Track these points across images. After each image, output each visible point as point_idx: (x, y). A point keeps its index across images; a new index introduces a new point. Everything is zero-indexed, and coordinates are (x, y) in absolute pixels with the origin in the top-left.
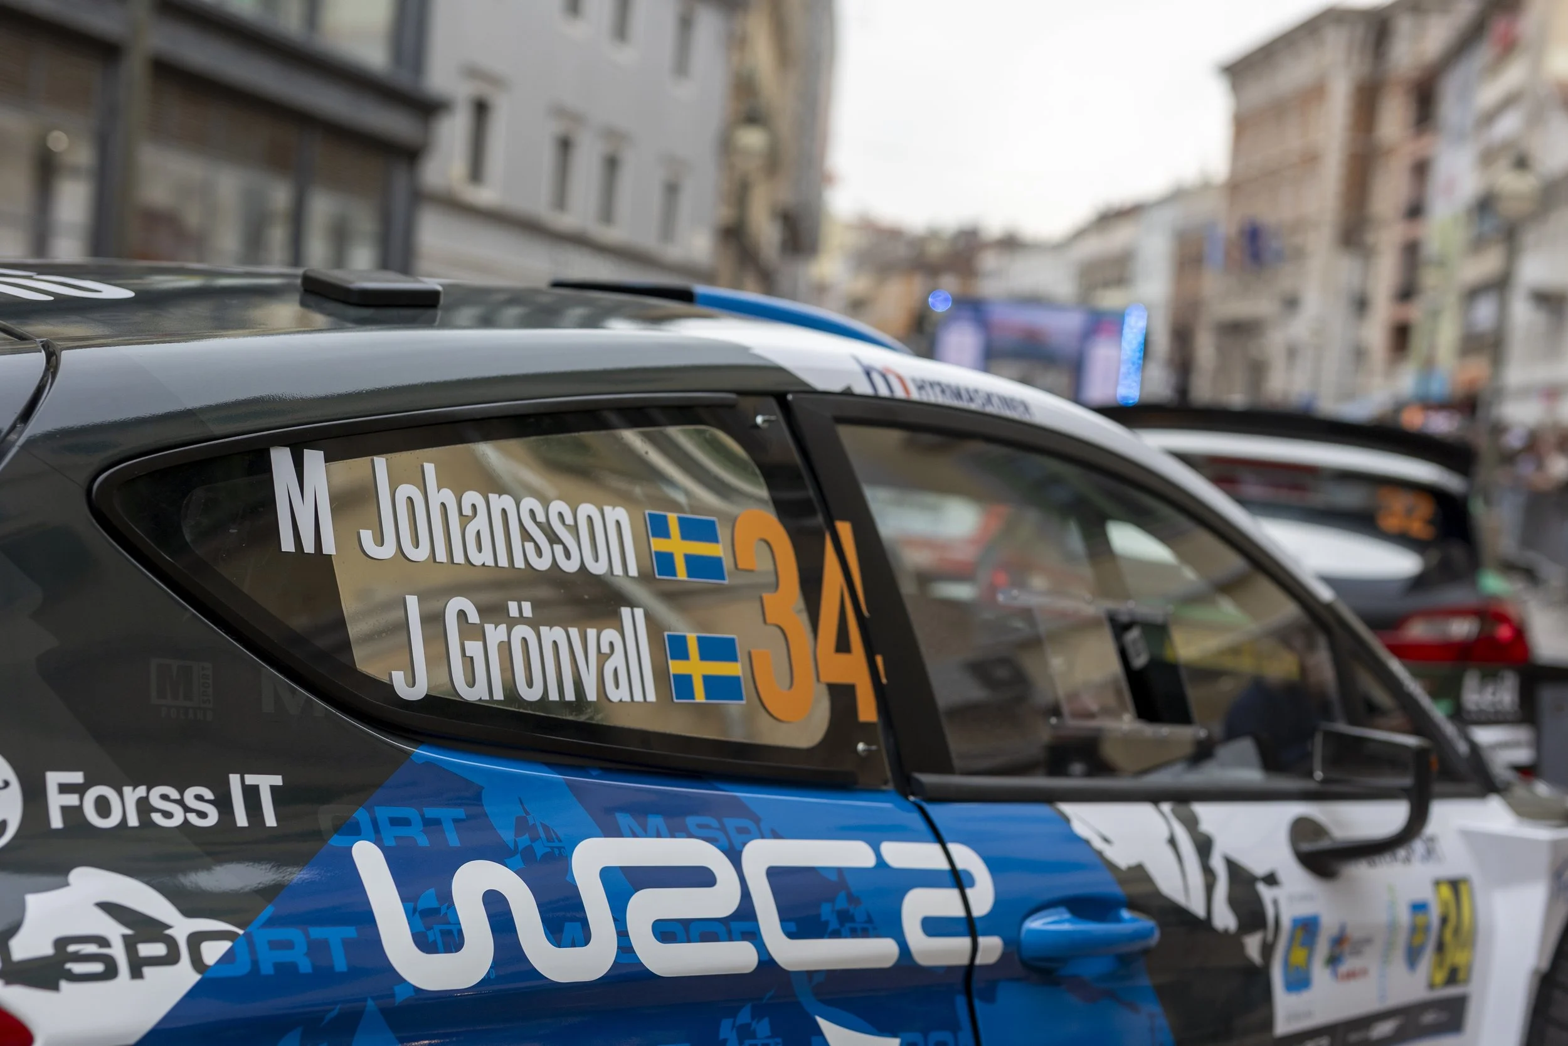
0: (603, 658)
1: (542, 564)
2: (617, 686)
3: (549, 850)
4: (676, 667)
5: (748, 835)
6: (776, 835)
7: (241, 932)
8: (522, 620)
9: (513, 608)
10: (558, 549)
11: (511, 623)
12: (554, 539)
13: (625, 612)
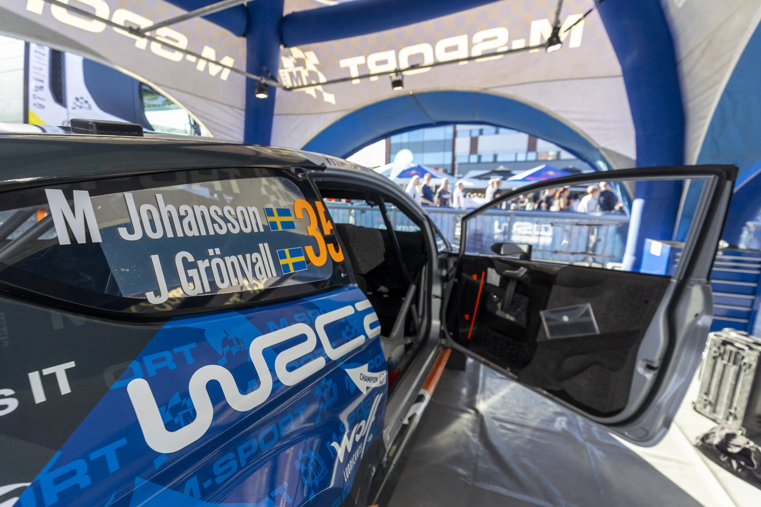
0: (253, 265)
1: (223, 232)
2: (261, 274)
3: (239, 349)
4: (282, 262)
5: (315, 315)
6: (325, 312)
7: (28, 484)
8: (216, 256)
9: (211, 252)
10: (230, 225)
11: (210, 258)
12: (226, 221)
13: (261, 245)
